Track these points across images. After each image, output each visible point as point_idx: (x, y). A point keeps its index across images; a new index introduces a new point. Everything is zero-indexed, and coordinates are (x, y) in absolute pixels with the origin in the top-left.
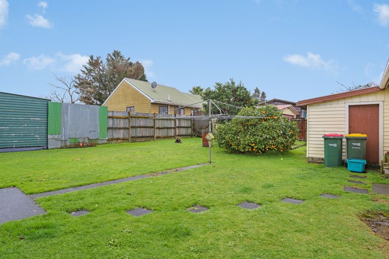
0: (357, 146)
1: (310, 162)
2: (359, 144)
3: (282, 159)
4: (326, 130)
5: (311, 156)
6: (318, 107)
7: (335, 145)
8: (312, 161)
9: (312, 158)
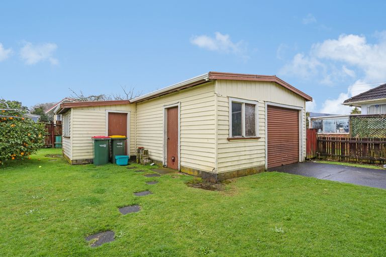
0: (120, 145)
1: (74, 165)
2: (121, 144)
3: (40, 167)
4: (90, 132)
5: (75, 158)
6: (82, 111)
7: (105, 146)
8: (77, 163)
9: (76, 160)
